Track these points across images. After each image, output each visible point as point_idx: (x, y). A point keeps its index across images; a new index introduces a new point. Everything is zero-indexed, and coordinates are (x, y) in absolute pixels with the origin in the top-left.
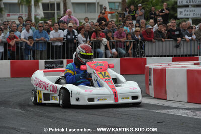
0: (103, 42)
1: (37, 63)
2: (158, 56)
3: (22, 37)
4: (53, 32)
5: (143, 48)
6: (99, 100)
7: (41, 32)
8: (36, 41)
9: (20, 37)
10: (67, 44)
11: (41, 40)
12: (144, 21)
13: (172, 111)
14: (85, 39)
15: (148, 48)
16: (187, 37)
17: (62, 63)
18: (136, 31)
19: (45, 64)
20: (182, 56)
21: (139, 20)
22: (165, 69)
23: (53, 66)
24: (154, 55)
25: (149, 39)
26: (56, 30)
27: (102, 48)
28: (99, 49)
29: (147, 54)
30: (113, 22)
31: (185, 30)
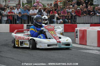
0: (56, 16)
1: (23, 26)
2: (83, 23)
4: (31, 11)
5: (75, 19)
7: (25, 10)
8: (22, 15)
13: (89, 51)
14: (47, 14)
15: (78, 19)
16: (98, 14)
18: (72, 11)
19: (27, 26)
20: (95, 23)
22: (86, 30)
24: (81, 23)
27: (55, 19)
28: (54, 19)
30: (61, 6)
31: (97, 11)
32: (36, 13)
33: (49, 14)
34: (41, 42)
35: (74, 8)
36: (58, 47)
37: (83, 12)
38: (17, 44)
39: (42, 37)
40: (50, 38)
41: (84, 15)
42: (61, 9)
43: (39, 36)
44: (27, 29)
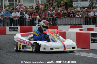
0: (37, 18)
2: (63, 25)
6: (56, 49)
7: (7, 13)
10: (20, 19)
11: (7, 17)
12: (57, 8)
15: (59, 21)
16: (77, 16)
17: (17, 28)
18: (53, 13)
19: (9, 29)
20: (75, 25)
21: (55, 8)
22: (66, 32)
23: (13, 29)
24: (61, 24)
26: (15, 12)
29: (58, 24)
30: (42, 9)
31: (76, 13)
32: (18, 15)
33: (31, 17)
35: (54, 10)
37: (64, 14)
41: (65, 17)
42: (42, 11)
44: (9, 31)
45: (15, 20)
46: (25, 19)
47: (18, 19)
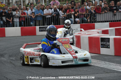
1: (35, 28)
3: (29, 13)
7: (39, 10)
8: (36, 15)
9: (27, 13)
11: (39, 15)
14: (63, 14)
24: (102, 20)
25: (99, 12)
29: (98, 20)
32: (51, 12)
33: (66, 13)
34: (53, 58)
36: (74, 63)
38: (26, 61)
39: (56, 52)
40: (64, 54)
42: (79, 6)
43: (52, 51)
44: (40, 31)
45: (47, 18)
46: (59, 17)
47: (51, 16)
